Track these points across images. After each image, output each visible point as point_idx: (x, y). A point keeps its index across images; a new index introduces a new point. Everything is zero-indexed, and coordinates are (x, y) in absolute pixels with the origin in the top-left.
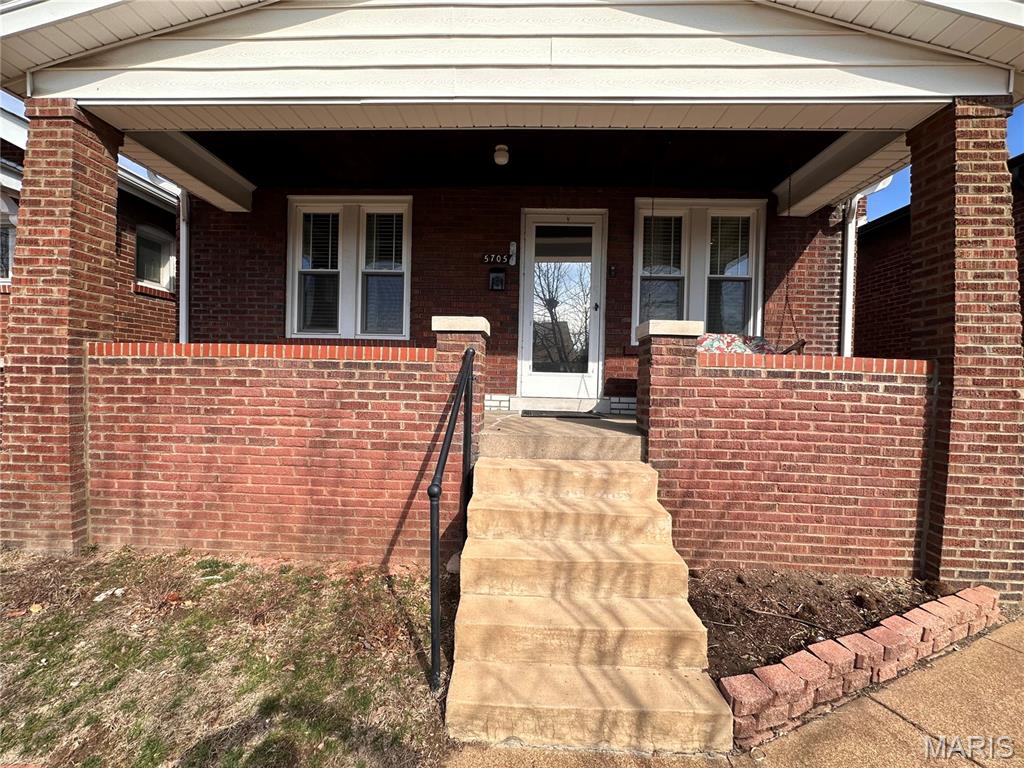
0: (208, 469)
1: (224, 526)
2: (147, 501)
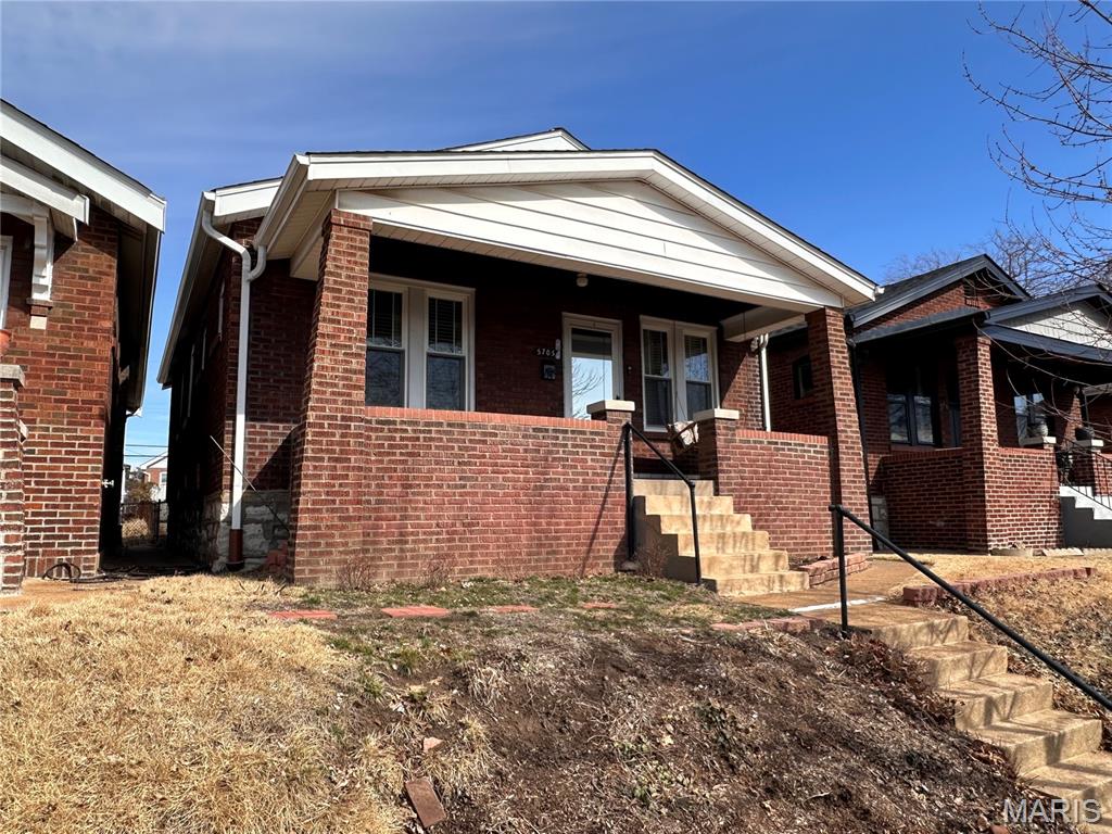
0: (461, 509)
1: (471, 555)
2: (410, 538)
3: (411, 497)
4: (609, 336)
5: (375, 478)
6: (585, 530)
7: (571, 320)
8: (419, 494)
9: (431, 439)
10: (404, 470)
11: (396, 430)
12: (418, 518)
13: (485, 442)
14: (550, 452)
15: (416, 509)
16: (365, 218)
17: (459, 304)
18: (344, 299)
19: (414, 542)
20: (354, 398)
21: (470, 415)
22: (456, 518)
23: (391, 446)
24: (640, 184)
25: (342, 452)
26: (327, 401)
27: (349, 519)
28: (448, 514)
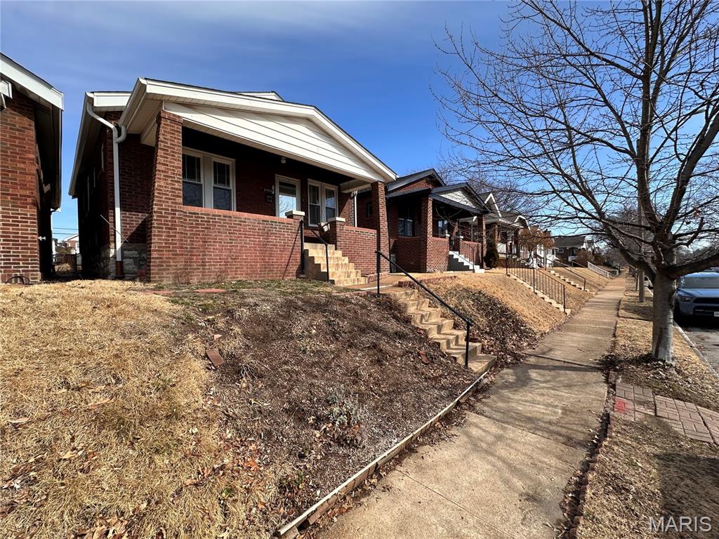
0: (230, 252)
1: (236, 271)
2: (207, 264)
3: (207, 246)
4: (294, 186)
5: (189, 238)
6: (284, 262)
7: (279, 178)
8: (210, 245)
9: (216, 222)
10: (203, 235)
11: (199, 217)
12: (211, 255)
13: (241, 225)
14: (270, 230)
15: (209, 252)
16: (179, 117)
17: (228, 166)
18: (169, 155)
19: (209, 265)
20: (177, 201)
21: (234, 213)
22: (228, 256)
23: (196, 224)
24: (308, 121)
25: (172, 225)
26: (164, 202)
27: (177, 255)
28: (225, 254)
